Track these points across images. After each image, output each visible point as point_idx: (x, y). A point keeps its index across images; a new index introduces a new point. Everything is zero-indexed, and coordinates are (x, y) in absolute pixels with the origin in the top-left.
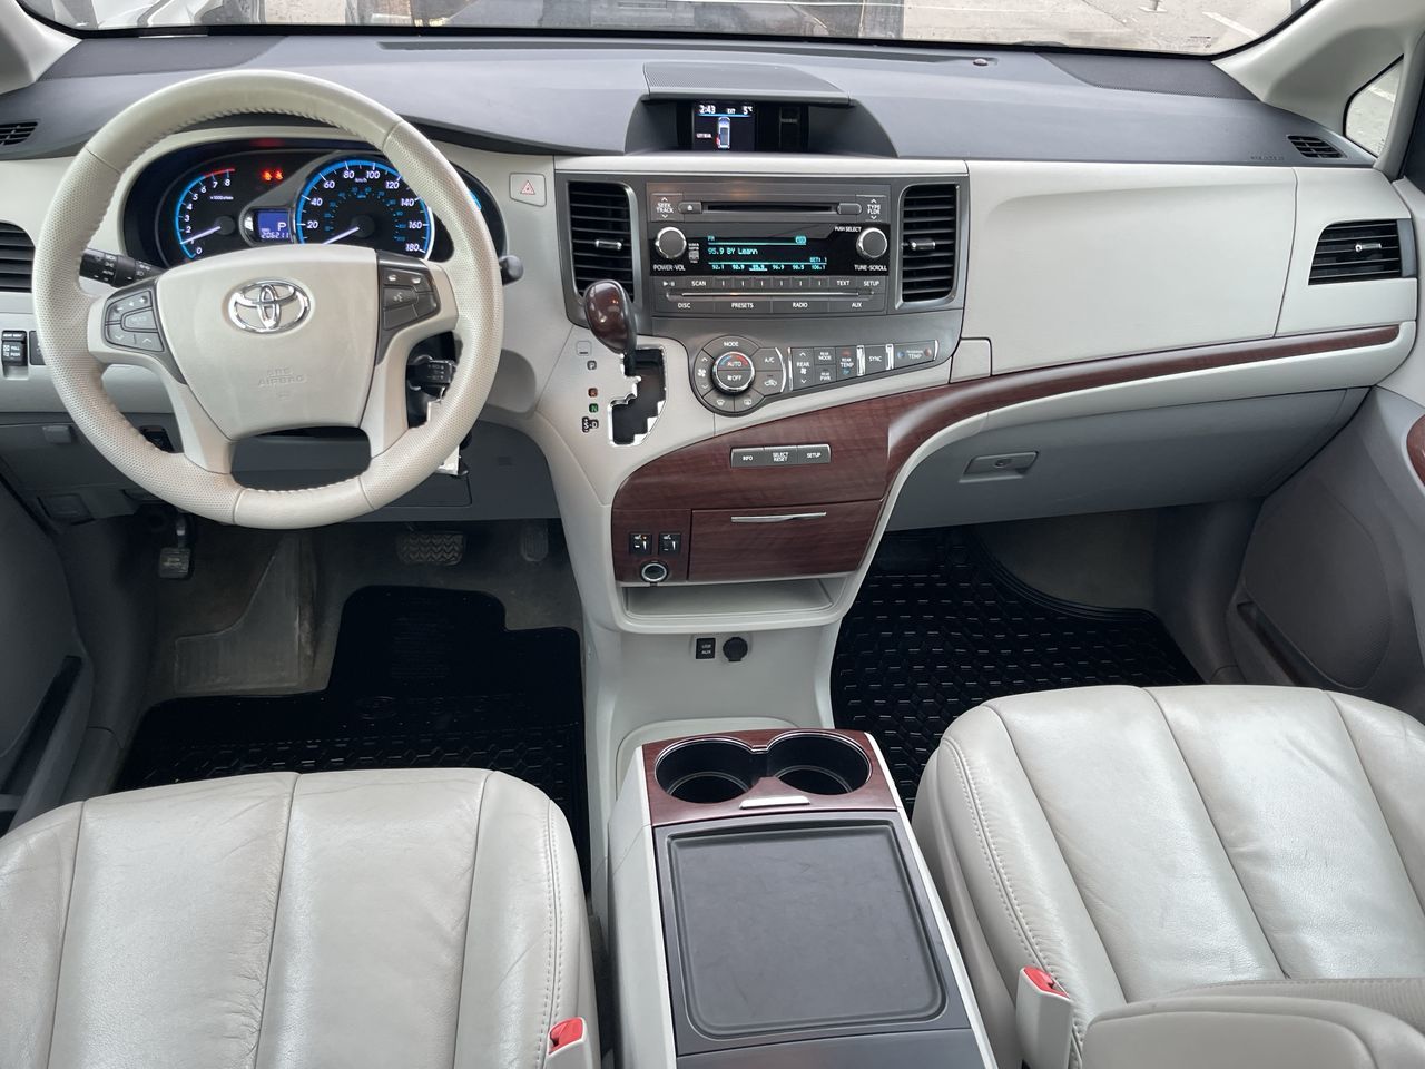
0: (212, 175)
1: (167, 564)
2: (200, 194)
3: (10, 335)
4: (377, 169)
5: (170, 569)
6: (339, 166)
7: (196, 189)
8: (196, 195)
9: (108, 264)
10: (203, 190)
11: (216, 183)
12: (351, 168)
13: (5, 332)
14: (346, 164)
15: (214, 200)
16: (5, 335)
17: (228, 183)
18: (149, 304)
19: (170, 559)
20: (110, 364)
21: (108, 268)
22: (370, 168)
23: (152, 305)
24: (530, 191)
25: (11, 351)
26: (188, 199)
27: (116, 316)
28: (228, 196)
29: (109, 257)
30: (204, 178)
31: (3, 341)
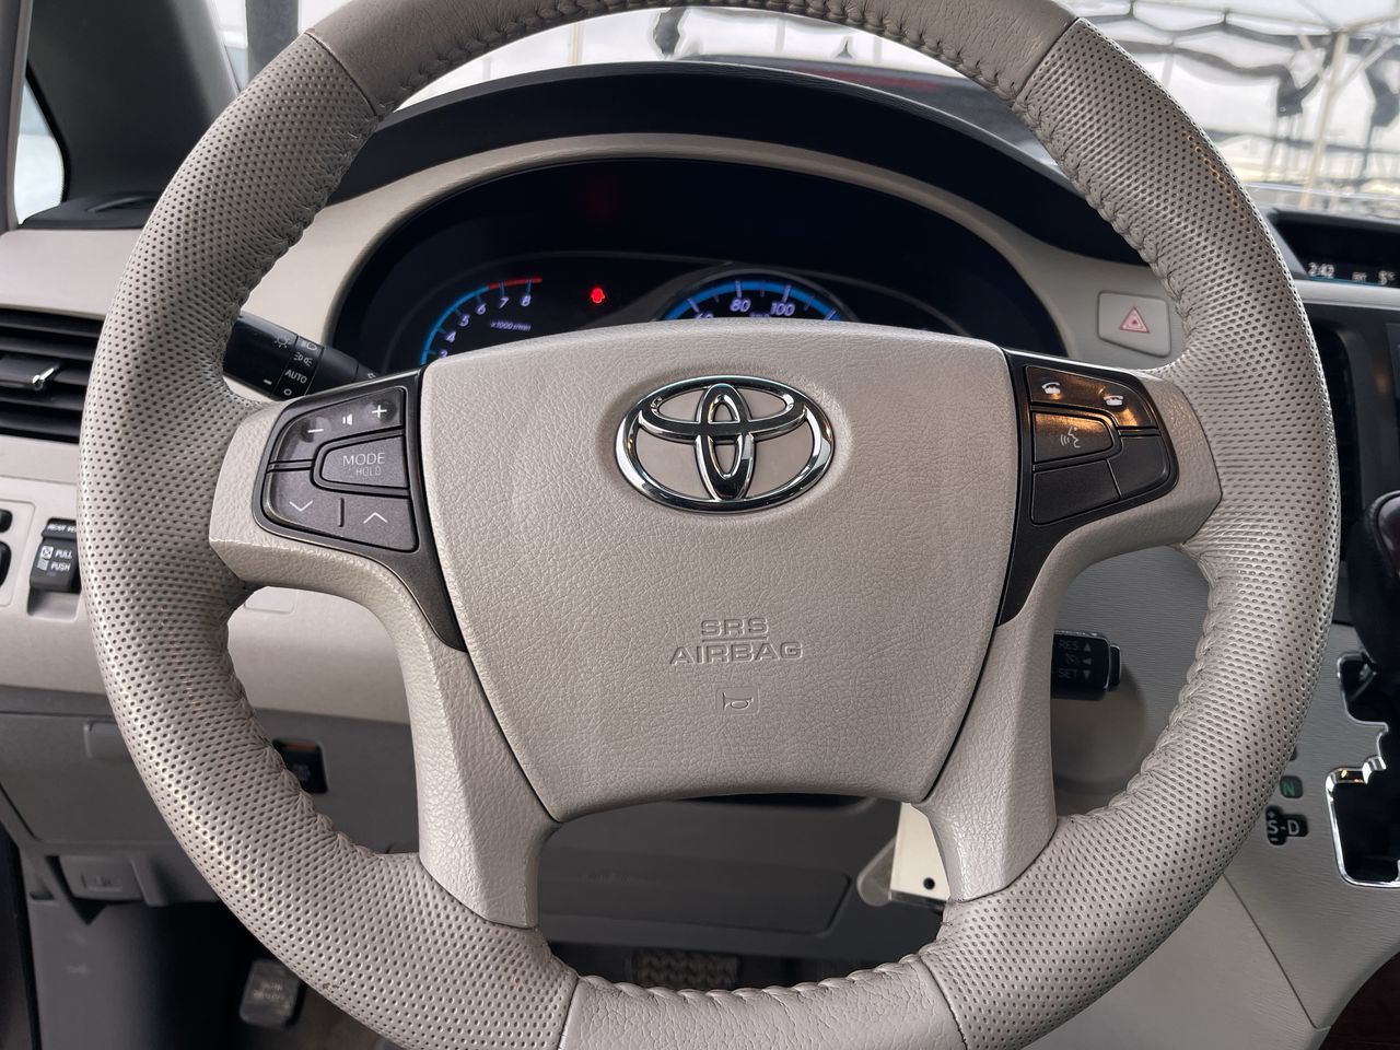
0: (502, 286)
1: (259, 995)
2: (474, 316)
3: (61, 528)
4: (790, 300)
5: (265, 1007)
6: (724, 289)
7: (469, 307)
8: (466, 319)
9: (300, 358)
10: (481, 309)
11: (505, 300)
12: (746, 294)
13: (53, 521)
14: (738, 287)
15: (495, 329)
16: (52, 527)
17: (526, 300)
18: (396, 421)
19: (265, 985)
20: (259, 586)
21: (299, 367)
22: (778, 298)
23: (404, 426)
24: (1139, 326)
25: (54, 559)
26: (453, 323)
27: (304, 450)
28: (524, 322)
29: (304, 344)
30: (485, 289)
31: (44, 539)
